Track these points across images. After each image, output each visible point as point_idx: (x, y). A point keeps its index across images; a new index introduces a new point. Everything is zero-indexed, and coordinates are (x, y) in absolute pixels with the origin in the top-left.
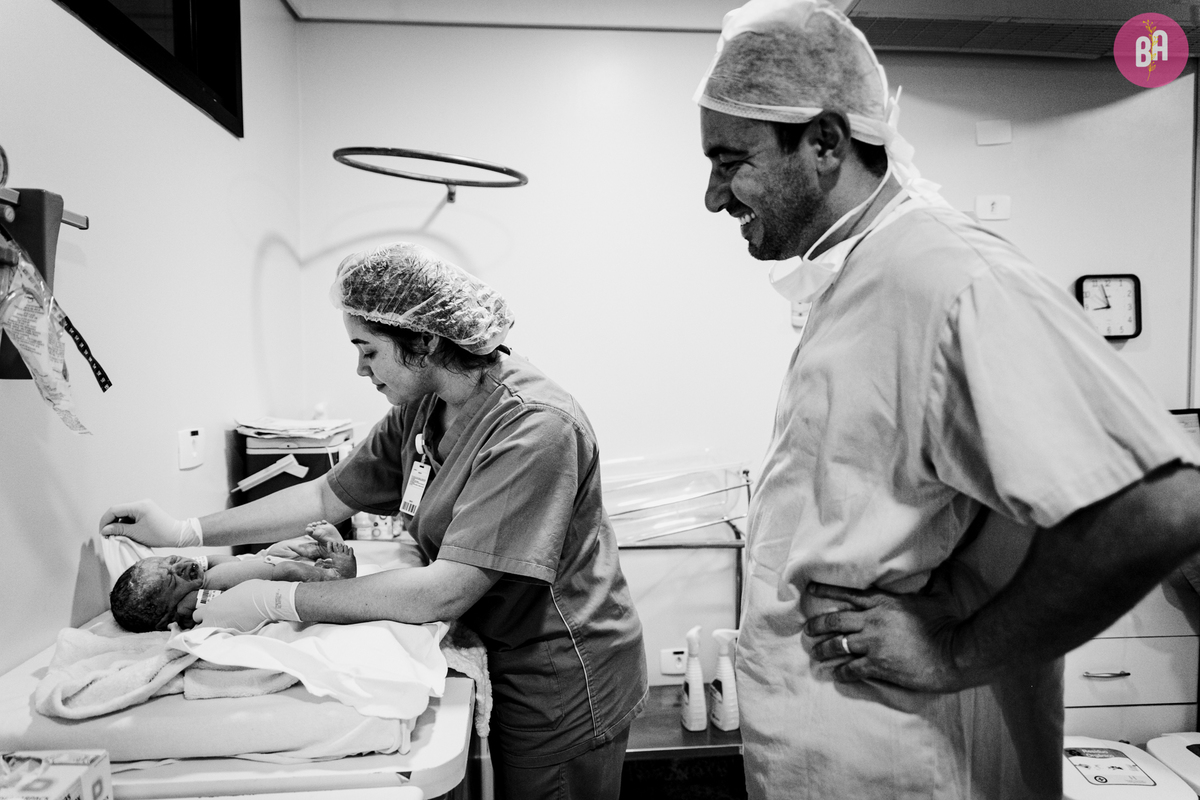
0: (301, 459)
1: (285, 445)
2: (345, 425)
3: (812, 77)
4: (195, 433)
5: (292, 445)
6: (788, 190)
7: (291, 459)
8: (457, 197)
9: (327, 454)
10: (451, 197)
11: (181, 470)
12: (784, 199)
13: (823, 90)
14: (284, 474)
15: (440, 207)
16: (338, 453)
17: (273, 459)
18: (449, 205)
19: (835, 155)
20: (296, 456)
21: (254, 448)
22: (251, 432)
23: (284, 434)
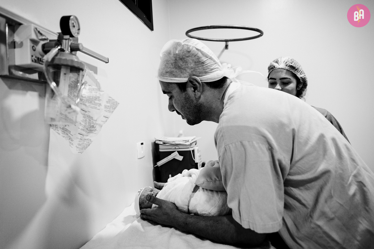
0: (180, 153)
1: (174, 147)
2: (194, 138)
3: (183, 67)
4: (142, 144)
5: (177, 147)
6: (187, 105)
7: (176, 153)
8: (229, 47)
9: (190, 151)
10: (226, 47)
11: (138, 159)
12: (187, 108)
13: (188, 70)
14: (174, 159)
15: (223, 51)
16: (194, 150)
17: (170, 153)
18: (226, 51)
19: (198, 91)
20: (178, 152)
21: (162, 149)
22: (161, 143)
23: (174, 143)
